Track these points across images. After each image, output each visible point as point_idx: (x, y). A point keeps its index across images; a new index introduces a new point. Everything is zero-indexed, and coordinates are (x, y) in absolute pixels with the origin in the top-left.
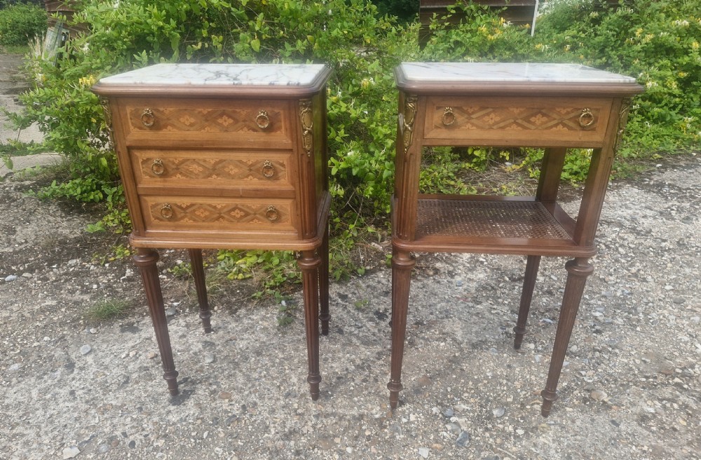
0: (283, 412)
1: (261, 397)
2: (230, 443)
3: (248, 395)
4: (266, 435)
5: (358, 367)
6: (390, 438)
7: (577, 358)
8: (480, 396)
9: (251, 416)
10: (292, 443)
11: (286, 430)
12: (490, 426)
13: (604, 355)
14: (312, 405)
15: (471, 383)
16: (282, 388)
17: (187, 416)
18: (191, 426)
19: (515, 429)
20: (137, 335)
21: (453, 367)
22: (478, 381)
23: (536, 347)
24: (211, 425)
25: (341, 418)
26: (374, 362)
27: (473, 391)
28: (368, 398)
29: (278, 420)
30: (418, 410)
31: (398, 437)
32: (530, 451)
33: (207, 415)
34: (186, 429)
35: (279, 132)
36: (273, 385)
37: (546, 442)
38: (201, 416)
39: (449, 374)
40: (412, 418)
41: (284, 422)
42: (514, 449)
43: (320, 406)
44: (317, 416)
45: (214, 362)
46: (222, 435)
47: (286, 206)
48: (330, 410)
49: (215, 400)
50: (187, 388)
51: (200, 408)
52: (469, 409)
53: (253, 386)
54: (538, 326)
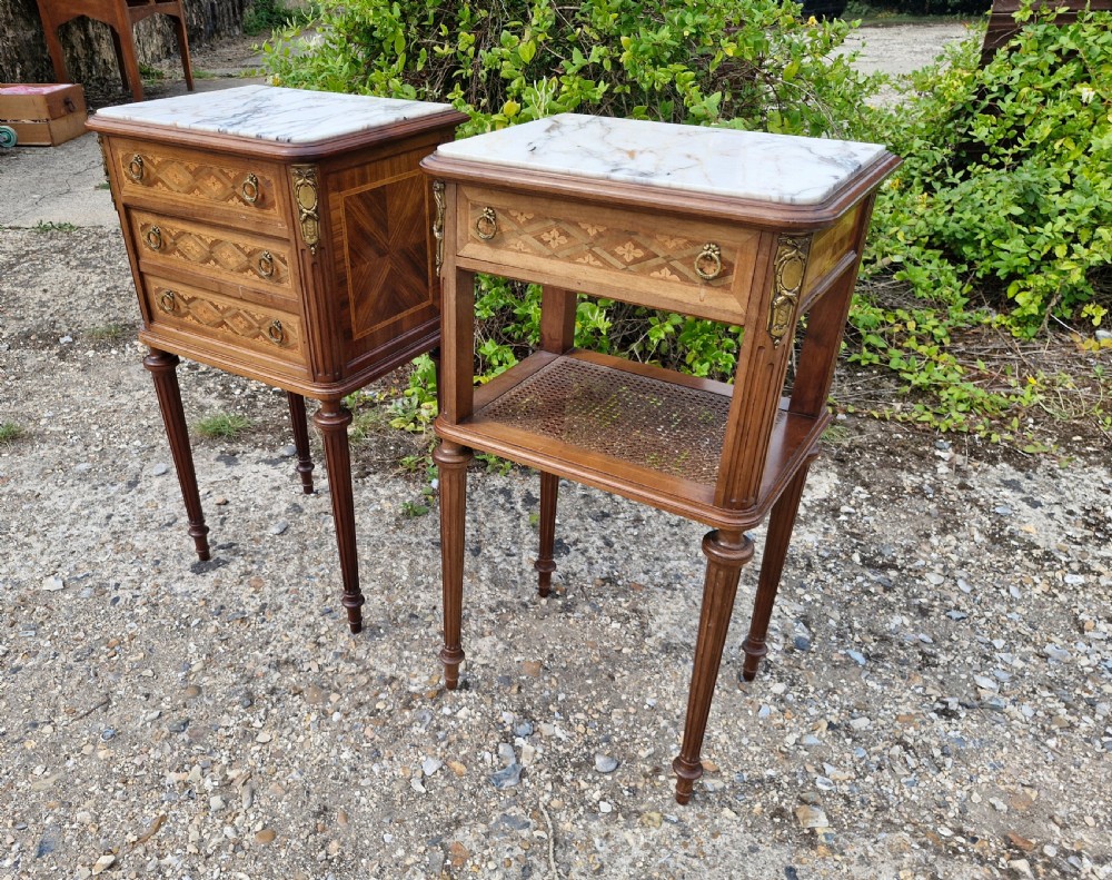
0: (302, 631)
1: (293, 603)
2: (212, 644)
3: (281, 593)
4: (257, 652)
6: (405, 725)
7: (849, 741)
8: (601, 728)
9: (263, 620)
10: (277, 675)
11: (285, 656)
12: (568, 776)
13: (908, 757)
14: (344, 638)
15: (605, 702)
16: (329, 600)
17: (195, 591)
18: (189, 605)
19: (603, 799)
20: (229, 470)
21: (601, 667)
22: (621, 703)
23: (786, 692)
24: (211, 612)
25: (366, 670)
27: (596, 716)
29: (286, 639)
30: (482, 706)
31: (416, 729)
32: (589, 841)
33: (218, 600)
34: (182, 606)
35: (271, 211)
37: (631, 841)
38: (210, 598)
39: (583, 674)
40: (462, 714)
41: (291, 645)
42: (568, 826)
43: (353, 643)
44: (338, 655)
45: (281, 533)
46: (212, 630)
47: (293, 324)
48: (361, 653)
49: (241, 582)
50: (223, 557)
51: (217, 587)
52: (564, 738)
53: (299, 583)
54: (828, 659)
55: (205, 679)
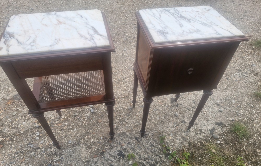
5: (124, 121)
26: (119, 124)
28: (118, 109)
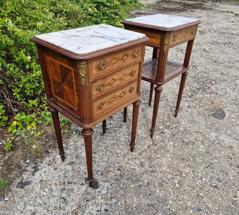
0: (131, 162)
1: (118, 163)
2: (131, 181)
3: (114, 166)
6: (161, 146)
9: (124, 170)
10: (146, 166)
11: (140, 165)
12: (171, 128)
14: (134, 153)
16: (120, 156)
17: (107, 187)
18: (113, 188)
19: (176, 125)
24: (118, 182)
25: (145, 151)
29: (133, 164)
31: (162, 144)
32: (184, 127)
33: (112, 181)
34: (113, 190)
36: (115, 157)
37: (184, 123)
38: (111, 183)
41: (136, 163)
43: (136, 152)
44: (140, 155)
46: (126, 182)
48: (139, 151)
49: (106, 176)
51: (106, 182)
53: (110, 162)
55: (145, 181)
